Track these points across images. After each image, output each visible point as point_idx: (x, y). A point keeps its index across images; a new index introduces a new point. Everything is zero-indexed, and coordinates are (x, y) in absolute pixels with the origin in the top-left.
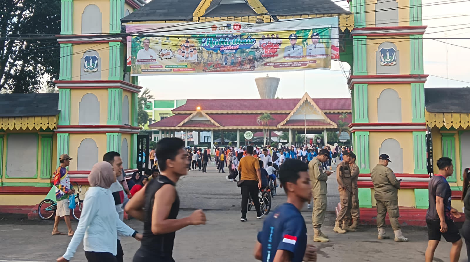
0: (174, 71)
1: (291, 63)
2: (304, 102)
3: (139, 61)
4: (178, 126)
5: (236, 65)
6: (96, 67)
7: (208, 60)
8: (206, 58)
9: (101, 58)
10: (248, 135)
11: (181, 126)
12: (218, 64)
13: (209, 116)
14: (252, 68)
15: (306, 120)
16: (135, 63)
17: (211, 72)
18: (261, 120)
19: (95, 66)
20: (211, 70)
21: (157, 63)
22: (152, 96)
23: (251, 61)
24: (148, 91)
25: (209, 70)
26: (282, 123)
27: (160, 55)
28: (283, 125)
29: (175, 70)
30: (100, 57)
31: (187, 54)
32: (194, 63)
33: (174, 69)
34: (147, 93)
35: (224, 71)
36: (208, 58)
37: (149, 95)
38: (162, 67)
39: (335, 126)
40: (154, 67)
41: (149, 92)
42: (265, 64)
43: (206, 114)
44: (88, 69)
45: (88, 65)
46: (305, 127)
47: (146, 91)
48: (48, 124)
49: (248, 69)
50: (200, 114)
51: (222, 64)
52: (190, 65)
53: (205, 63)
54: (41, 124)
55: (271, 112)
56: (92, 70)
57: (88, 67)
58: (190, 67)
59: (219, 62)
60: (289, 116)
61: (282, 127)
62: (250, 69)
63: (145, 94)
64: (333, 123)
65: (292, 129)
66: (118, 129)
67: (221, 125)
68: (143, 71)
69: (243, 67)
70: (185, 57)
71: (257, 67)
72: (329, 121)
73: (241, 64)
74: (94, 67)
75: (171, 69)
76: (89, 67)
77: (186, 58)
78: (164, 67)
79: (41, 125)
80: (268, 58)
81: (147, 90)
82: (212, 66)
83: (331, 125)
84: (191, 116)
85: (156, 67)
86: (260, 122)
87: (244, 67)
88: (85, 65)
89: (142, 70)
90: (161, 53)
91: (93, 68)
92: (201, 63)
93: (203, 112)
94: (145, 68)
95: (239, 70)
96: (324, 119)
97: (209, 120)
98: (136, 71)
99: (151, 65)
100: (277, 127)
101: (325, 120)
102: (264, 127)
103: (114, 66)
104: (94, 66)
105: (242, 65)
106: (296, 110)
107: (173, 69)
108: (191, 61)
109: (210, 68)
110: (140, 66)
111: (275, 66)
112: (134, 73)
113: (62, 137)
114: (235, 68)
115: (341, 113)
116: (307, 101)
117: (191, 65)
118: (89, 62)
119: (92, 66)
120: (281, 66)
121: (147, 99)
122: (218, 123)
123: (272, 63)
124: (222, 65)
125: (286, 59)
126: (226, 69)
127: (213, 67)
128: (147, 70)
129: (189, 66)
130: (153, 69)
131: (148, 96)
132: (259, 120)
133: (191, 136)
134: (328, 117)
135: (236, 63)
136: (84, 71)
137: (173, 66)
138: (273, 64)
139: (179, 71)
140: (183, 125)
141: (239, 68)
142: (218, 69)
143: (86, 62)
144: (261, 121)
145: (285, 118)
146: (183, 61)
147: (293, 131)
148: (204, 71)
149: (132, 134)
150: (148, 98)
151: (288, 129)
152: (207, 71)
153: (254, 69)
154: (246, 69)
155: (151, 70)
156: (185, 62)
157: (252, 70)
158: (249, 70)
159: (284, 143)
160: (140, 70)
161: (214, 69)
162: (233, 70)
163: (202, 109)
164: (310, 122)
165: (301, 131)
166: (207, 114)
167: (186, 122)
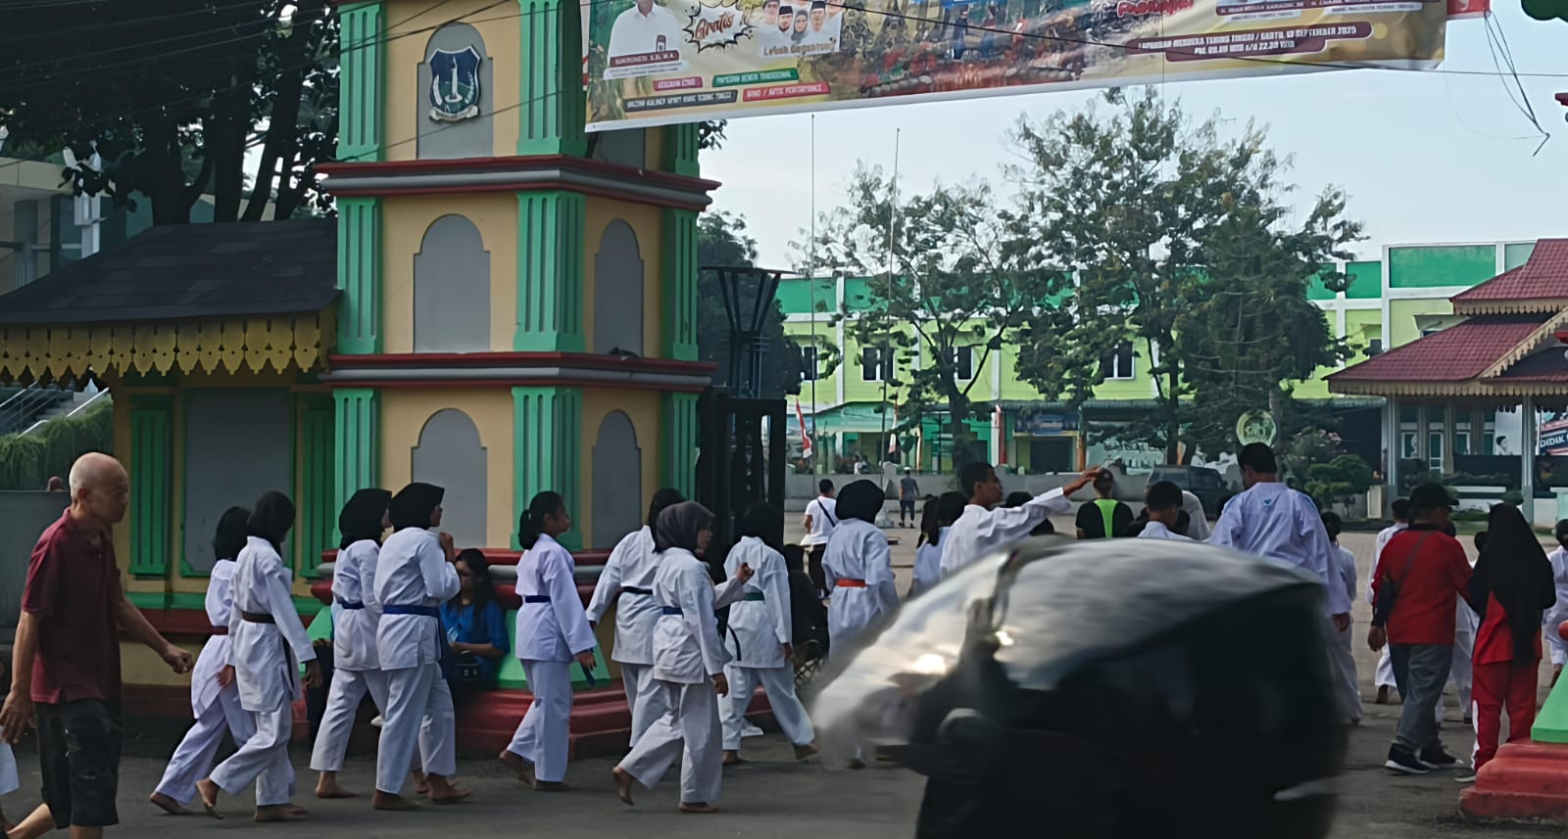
0: (746, 99)
1: (1250, 37)
3: (617, 62)
4: (1486, 381)
5: (1002, 57)
6: (477, 100)
7: (883, 41)
8: (877, 30)
9: (491, 59)
11: (1495, 380)
12: (924, 57)
14: (1069, 67)
16: (601, 75)
17: (893, 93)
19: (470, 95)
20: (895, 86)
21: (684, 68)
22: (1355, 229)
23: (1069, 37)
24: (1336, 202)
25: (887, 88)
27: (693, 28)
29: (749, 95)
30: (489, 55)
31: (802, 17)
32: (826, 56)
33: (745, 91)
34: (1332, 214)
35: (950, 87)
36: (884, 30)
37: (1343, 223)
38: (699, 83)
40: (672, 85)
41: (1342, 206)
42: (1132, 47)
44: (442, 107)
45: (445, 90)
47: (1330, 203)
48: (293, 348)
49: (1052, 75)
51: (941, 56)
52: (809, 67)
53: (871, 53)
54: (269, 348)
56: (460, 115)
57: (444, 101)
58: (812, 80)
59: (930, 47)
62: (1063, 74)
63: (1321, 220)
66: (554, 371)
68: (630, 105)
69: (1032, 63)
70: (790, 31)
71: (1094, 63)
73: (1027, 47)
74: (467, 101)
75: (735, 93)
76: (447, 99)
77: (793, 38)
78: (707, 86)
79: (267, 354)
80: (1146, 17)
81: (1336, 196)
82: (899, 65)
85: (678, 84)
87: (1038, 63)
88: (432, 90)
89: (625, 102)
90: (697, 20)
91: (463, 105)
92: (854, 53)
94: (638, 92)
95: (1011, 81)
98: (604, 110)
99: (658, 76)
103: (538, 92)
104: (465, 96)
105: (1031, 55)
107: (740, 89)
108: (813, 47)
109: (893, 78)
110: (619, 85)
111: (1173, 55)
112: (596, 118)
113: (352, 405)
114: (997, 71)
117: (814, 69)
118: (446, 77)
119: (459, 98)
120: (1201, 51)
121: (1331, 241)
123: (1163, 39)
124: (941, 62)
125: (1228, 18)
126: (955, 77)
127: (903, 72)
128: (642, 103)
129: (805, 74)
130: (666, 97)
131: (1336, 227)
135: (1002, 48)
136: (431, 118)
137: (740, 75)
138: (1168, 44)
139: (765, 96)
140: (1507, 373)
141: (1012, 71)
142: (926, 79)
143: (438, 77)
146: (785, 50)
148: (867, 91)
149: (665, 393)
150: (1338, 234)
152: (878, 89)
153: (1079, 72)
154: (1044, 73)
155: (659, 102)
156: (790, 55)
157: (1070, 79)
158: (1056, 80)
160: (619, 102)
161: (906, 78)
162: (987, 83)
167: (1522, 356)
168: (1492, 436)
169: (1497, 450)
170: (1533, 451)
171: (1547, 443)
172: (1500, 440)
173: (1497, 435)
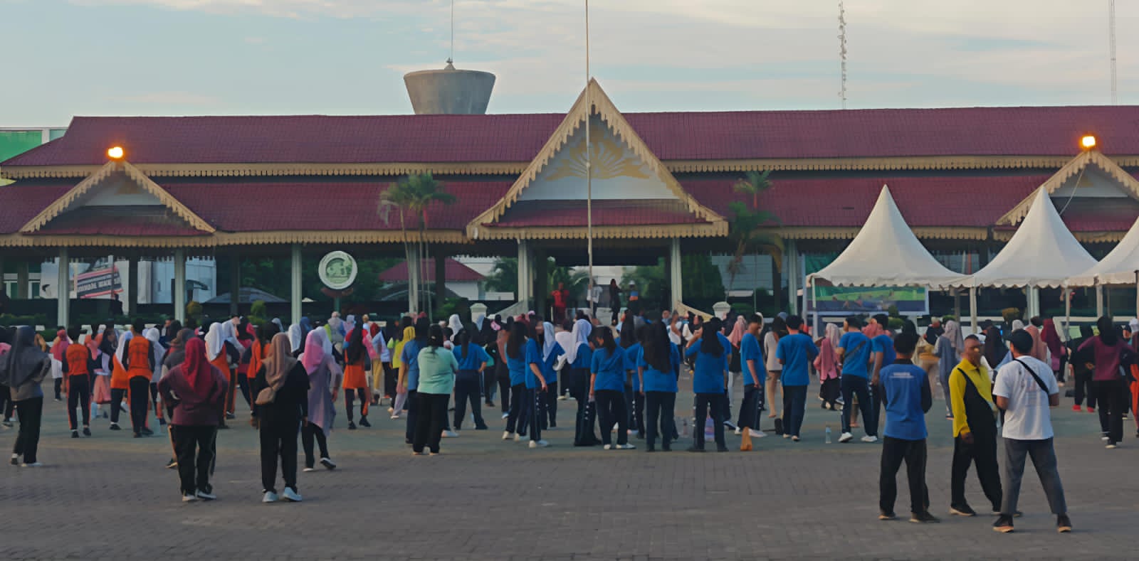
2: (582, 123)
4: (25, 234)
10: (337, 266)
11: (35, 234)
13: (165, 188)
15: (593, 201)
18: (395, 204)
26: (488, 216)
28: (492, 226)
39: (718, 227)
43: (151, 177)
46: (590, 233)
50: (120, 179)
55: (441, 169)
60: (519, 185)
61: (488, 234)
64: (710, 216)
65: (529, 242)
67: (218, 229)
72: (693, 206)
83: (703, 221)
84: (81, 188)
86: (388, 210)
93: (135, 172)
96: (669, 195)
97: (164, 207)
100: (464, 233)
101: (673, 201)
102: (409, 233)
106: (549, 159)
115: (742, 175)
116: (595, 117)
122: (207, 220)
132: (385, 202)
133: (113, 278)
134: (687, 189)
140: (47, 229)
144: (393, 208)
145: (503, 193)
147: (538, 250)
151: (515, 240)
159: (493, 306)
163: (130, 157)
164: (610, 210)
165: (573, 253)
166: (155, 179)
167: (58, 212)
168: (38, 284)
169: (43, 295)
170: (68, 295)
171: (82, 289)
172: (44, 287)
173: (42, 283)
